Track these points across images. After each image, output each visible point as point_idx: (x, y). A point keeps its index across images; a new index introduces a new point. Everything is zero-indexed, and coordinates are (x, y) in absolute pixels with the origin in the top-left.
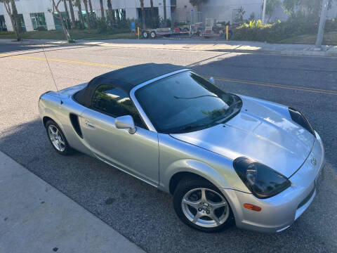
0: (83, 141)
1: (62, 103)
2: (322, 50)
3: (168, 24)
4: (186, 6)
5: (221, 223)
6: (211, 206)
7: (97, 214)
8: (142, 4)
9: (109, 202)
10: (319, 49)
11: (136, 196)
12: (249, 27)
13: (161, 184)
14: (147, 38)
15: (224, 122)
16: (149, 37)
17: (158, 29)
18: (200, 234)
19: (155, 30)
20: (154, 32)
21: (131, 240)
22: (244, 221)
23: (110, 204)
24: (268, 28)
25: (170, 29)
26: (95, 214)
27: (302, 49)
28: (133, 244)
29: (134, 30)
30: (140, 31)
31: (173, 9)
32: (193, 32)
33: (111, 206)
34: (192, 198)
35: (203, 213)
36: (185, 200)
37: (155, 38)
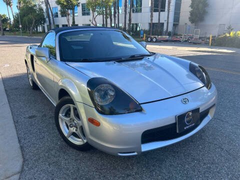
3: (169, 34)
4: (186, 24)
5: (85, 141)
6: (78, 124)
7: (16, 122)
8: (152, 20)
12: (230, 36)
14: (150, 42)
16: (151, 41)
17: (159, 37)
19: (157, 36)
20: (156, 38)
23: (30, 118)
25: (168, 37)
29: (142, 36)
30: (146, 37)
31: (175, 25)
32: (184, 39)
35: (73, 130)
36: (60, 115)
37: (155, 42)
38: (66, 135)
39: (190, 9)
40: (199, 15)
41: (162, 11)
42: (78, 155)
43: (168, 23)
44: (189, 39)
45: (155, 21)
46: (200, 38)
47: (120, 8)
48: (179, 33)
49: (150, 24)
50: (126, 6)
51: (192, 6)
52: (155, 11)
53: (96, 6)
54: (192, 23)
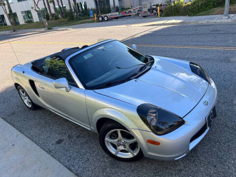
0: (40, 99)
1: (24, 72)
2: (229, 18)
3: (117, 10)
5: (135, 154)
6: (126, 142)
7: (49, 152)
9: (59, 142)
10: (227, 17)
11: (78, 137)
13: (92, 128)
14: (102, 21)
15: (136, 78)
16: (103, 20)
17: (109, 14)
18: (121, 163)
19: (107, 15)
21: (70, 170)
22: (149, 153)
23: (59, 143)
24: (188, 5)
25: (117, 13)
26: (47, 152)
27: (214, 18)
28: (72, 173)
29: (92, 16)
30: (97, 16)
32: (134, 14)
33: (60, 145)
34: (112, 137)
35: (121, 148)
36: (106, 139)
37: (107, 20)
38: (114, 153)
42: (131, 166)
44: (139, 13)
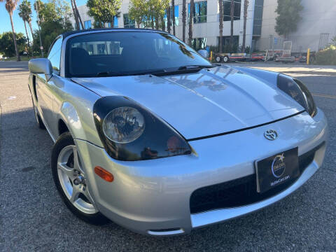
3: (247, 51)
4: (271, 36)
8: (221, 31)
14: (219, 62)
16: (222, 61)
17: (233, 55)
20: (227, 56)
23: (25, 171)
25: (245, 54)
30: (214, 55)
31: (256, 38)
32: (269, 57)
36: (59, 164)
37: (227, 62)
38: (69, 197)
39: (277, 15)
40: (289, 22)
41: (236, 19)
43: (244, 35)
44: (276, 57)
45: (226, 33)
46: (292, 54)
47: (176, 18)
48: (261, 50)
49: (219, 38)
50: (184, 14)
51: (279, 11)
52: (226, 19)
53: (142, 15)
54: (280, 34)
